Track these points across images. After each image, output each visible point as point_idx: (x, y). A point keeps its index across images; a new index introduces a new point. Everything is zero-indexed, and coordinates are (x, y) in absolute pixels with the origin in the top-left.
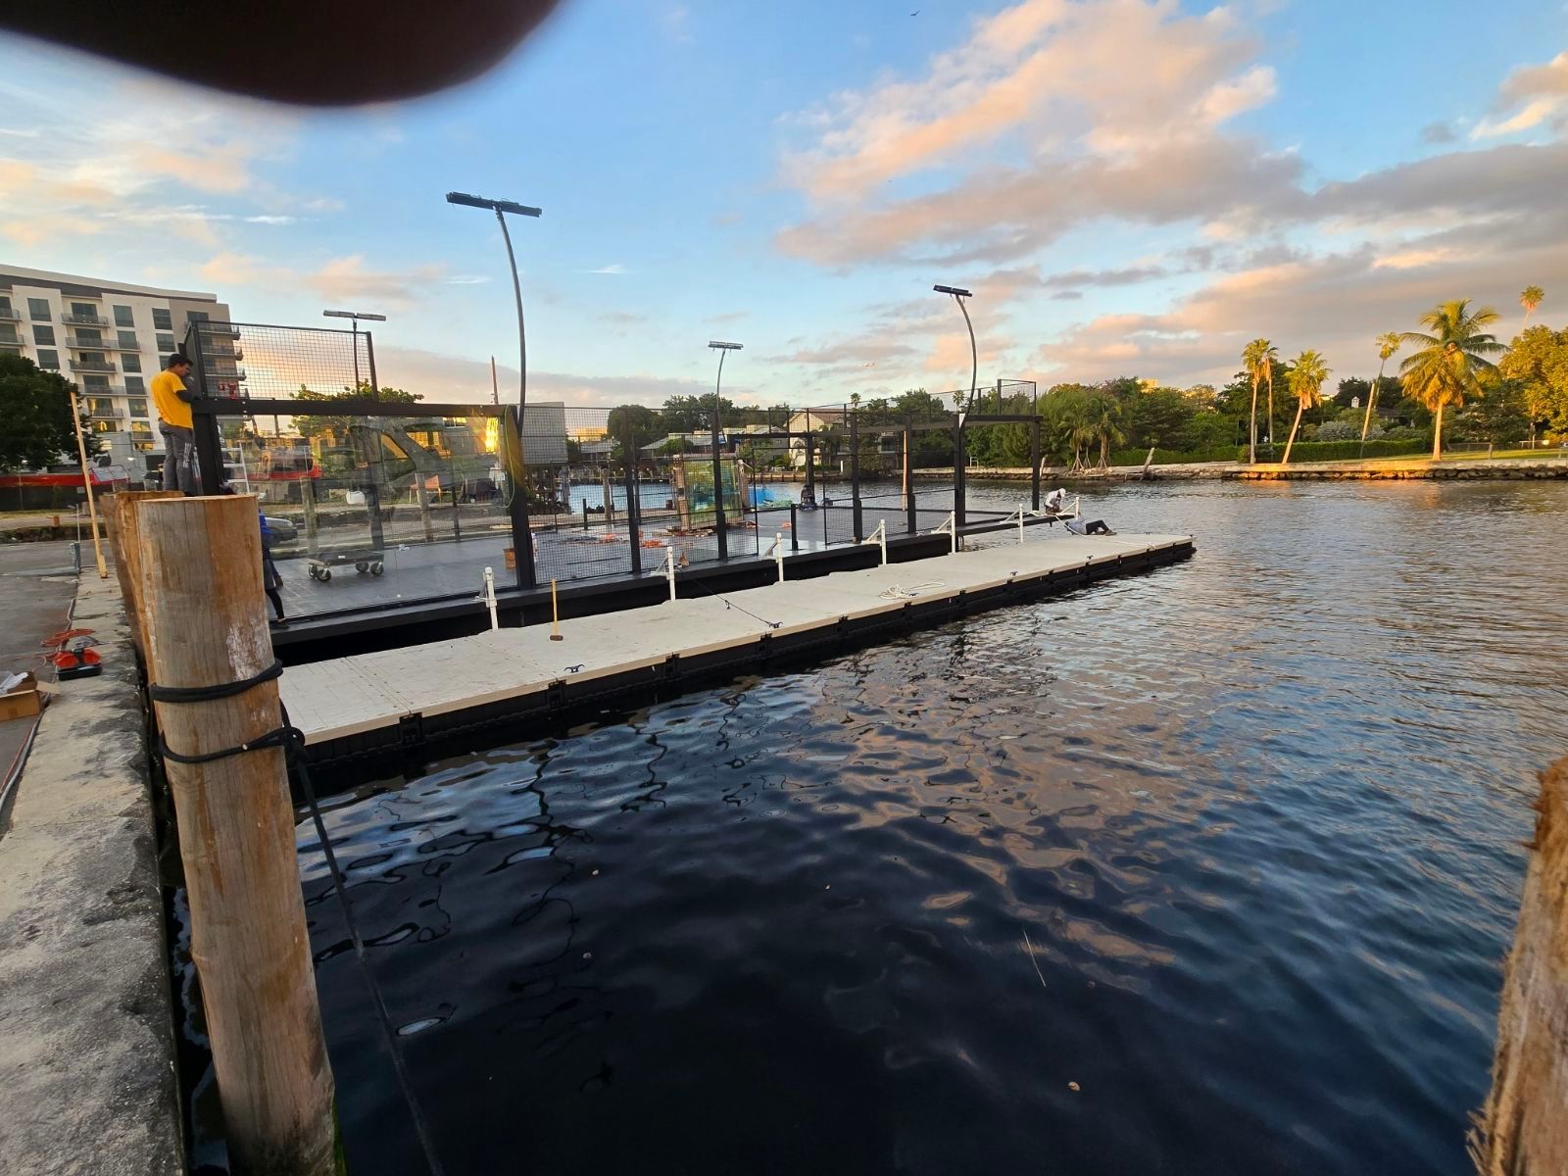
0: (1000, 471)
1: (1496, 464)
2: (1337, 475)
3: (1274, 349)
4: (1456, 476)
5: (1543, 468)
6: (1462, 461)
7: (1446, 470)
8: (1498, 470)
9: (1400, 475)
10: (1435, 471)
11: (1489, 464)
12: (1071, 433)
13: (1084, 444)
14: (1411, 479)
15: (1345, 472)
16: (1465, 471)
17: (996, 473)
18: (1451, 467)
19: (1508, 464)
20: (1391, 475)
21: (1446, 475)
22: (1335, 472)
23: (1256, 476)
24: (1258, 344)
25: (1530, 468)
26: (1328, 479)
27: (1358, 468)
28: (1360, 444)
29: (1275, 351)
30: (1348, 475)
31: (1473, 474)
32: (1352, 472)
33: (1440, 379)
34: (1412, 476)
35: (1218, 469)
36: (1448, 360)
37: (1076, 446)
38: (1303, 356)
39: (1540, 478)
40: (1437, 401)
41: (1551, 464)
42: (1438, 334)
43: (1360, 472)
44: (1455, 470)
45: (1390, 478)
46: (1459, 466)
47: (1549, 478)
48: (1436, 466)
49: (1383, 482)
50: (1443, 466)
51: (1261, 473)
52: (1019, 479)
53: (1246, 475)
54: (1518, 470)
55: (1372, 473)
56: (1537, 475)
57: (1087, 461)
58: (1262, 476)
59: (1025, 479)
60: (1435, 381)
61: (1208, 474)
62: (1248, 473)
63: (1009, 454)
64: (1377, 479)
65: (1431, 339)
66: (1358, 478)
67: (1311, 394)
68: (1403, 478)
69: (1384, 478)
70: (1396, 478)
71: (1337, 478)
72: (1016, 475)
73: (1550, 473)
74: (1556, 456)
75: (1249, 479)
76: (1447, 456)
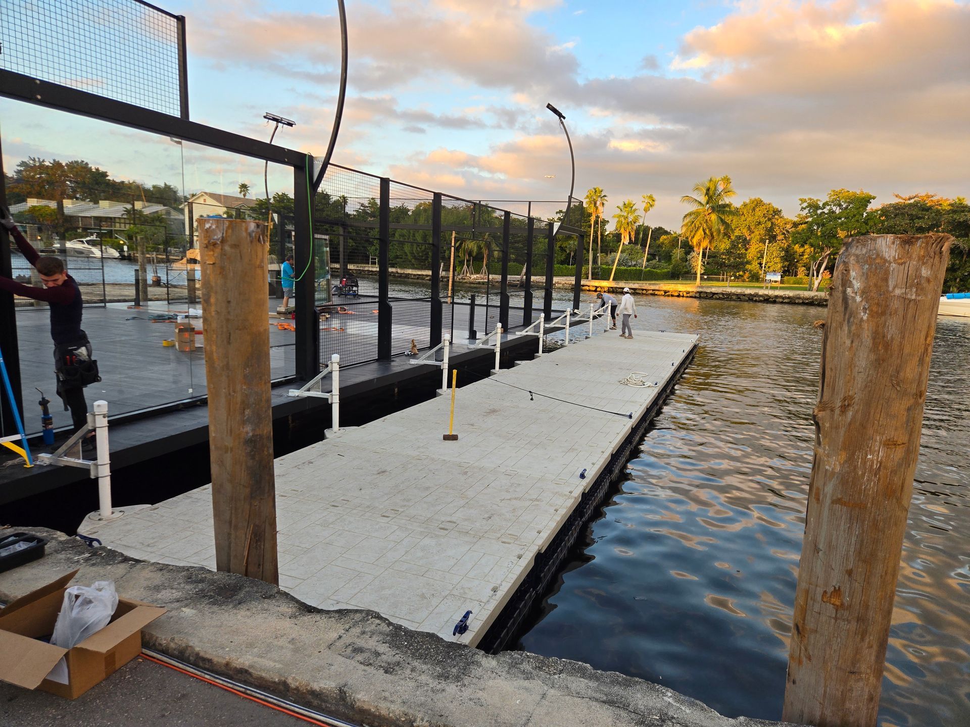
0: (399, 271)
1: (733, 290)
2: (644, 292)
3: (605, 196)
4: (712, 297)
5: (756, 295)
6: (716, 287)
7: (706, 293)
8: (734, 294)
9: (681, 294)
10: (700, 293)
11: (729, 290)
12: (461, 244)
13: (470, 254)
14: (687, 297)
15: (649, 290)
16: (717, 294)
17: (397, 273)
18: (708, 291)
19: (739, 291)
20: (677, 294)
21: (707, 296)
22: (643, 290)
23: (594, 289)
24: (596, 191)
25: (750, 295)
26: (639, 294)
27: (656, 287)
28: (642, 270)
29: (605, 198)
30: (651, 292)
31: (721, 296)
32: (653, 290)
33: (704, 230)
34: (688, 295)
35: (567, 282)
36: (707, 217)
37: (464, 255)
38: (625, 204)
39: (756, 301)
40: (700, 245)
41: (761, 292)
42: (703, 199)
43: (657, 290)
44: (711, 292)
45: (676, 296)
46: (714, 290)
47: (760, 301)
48: (700, 290)
49: (670, 298)
50: (705, 290)
51: (597, 287)
52: (418, 278)
53: (587, 288)
54: (744, 295)
55: (665, 292)
56: (754, 299)
57: (471, 267)
58: (598, 289)
59: (424, 279)
60: (701, 231)
61: (561, 285)
62: (589, 286)
63: (410, 257)
64: (668, 296)
65: (700, 203)
66: (657, 295)
67: (629, 232)
68: (683, 296)
69: (672, 296)
70: (679, 296)
71: (645, 294)
72: (415, 275)
73: (761, 298)
74: (762, 288)
75: (589, 291)
76: (705, 283)
